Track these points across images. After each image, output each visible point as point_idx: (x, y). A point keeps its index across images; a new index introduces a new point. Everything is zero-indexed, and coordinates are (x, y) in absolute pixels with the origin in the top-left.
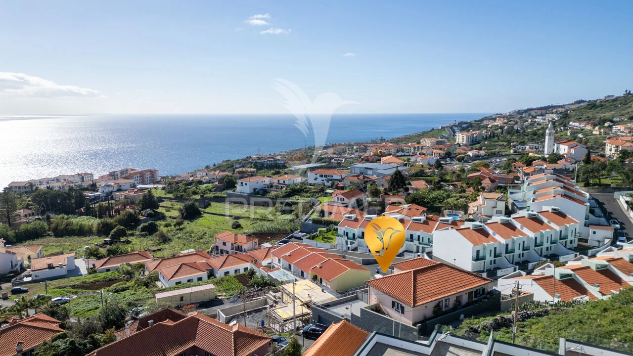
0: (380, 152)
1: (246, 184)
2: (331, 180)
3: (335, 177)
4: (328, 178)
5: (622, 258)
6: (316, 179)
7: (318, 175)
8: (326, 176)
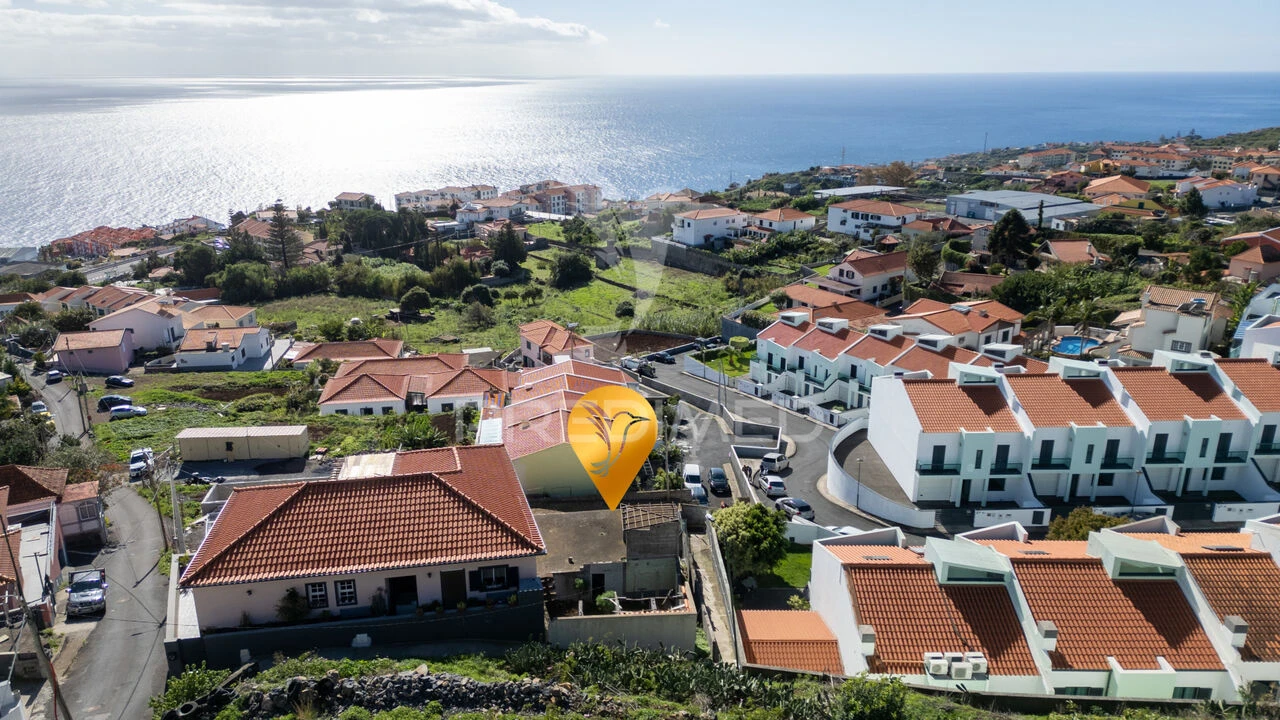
0: (1106, 165)
1: (689, 225)
2: (874, 226)
3: (886, 220)
4: (870, 221)
5: (1268, 556)
6: (843, 223)
7: (849, 214)
8: (865, 217)
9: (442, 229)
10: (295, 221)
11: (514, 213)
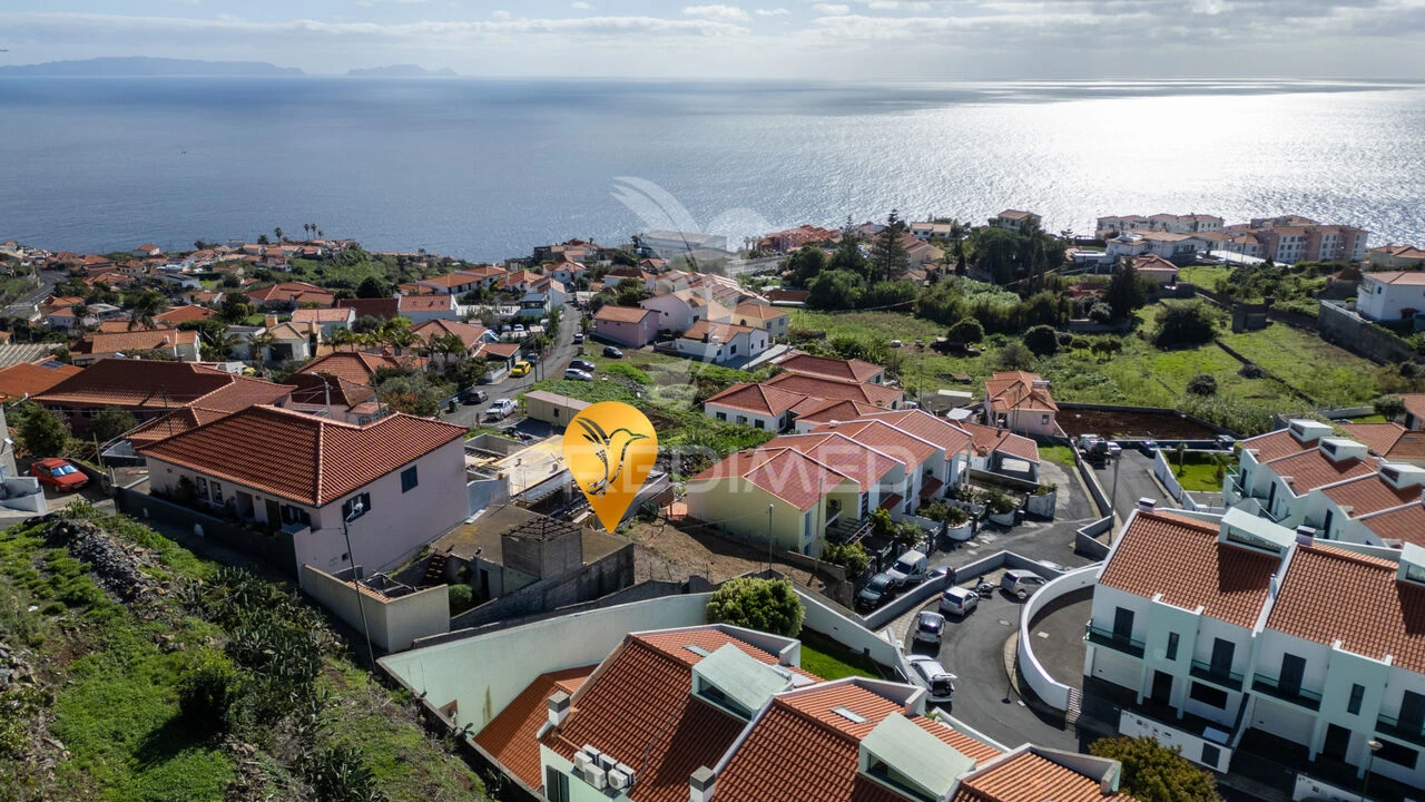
1: (1379, 291)
9: (1081, 261)
10: (947, 236)
11: (1181, 250)
